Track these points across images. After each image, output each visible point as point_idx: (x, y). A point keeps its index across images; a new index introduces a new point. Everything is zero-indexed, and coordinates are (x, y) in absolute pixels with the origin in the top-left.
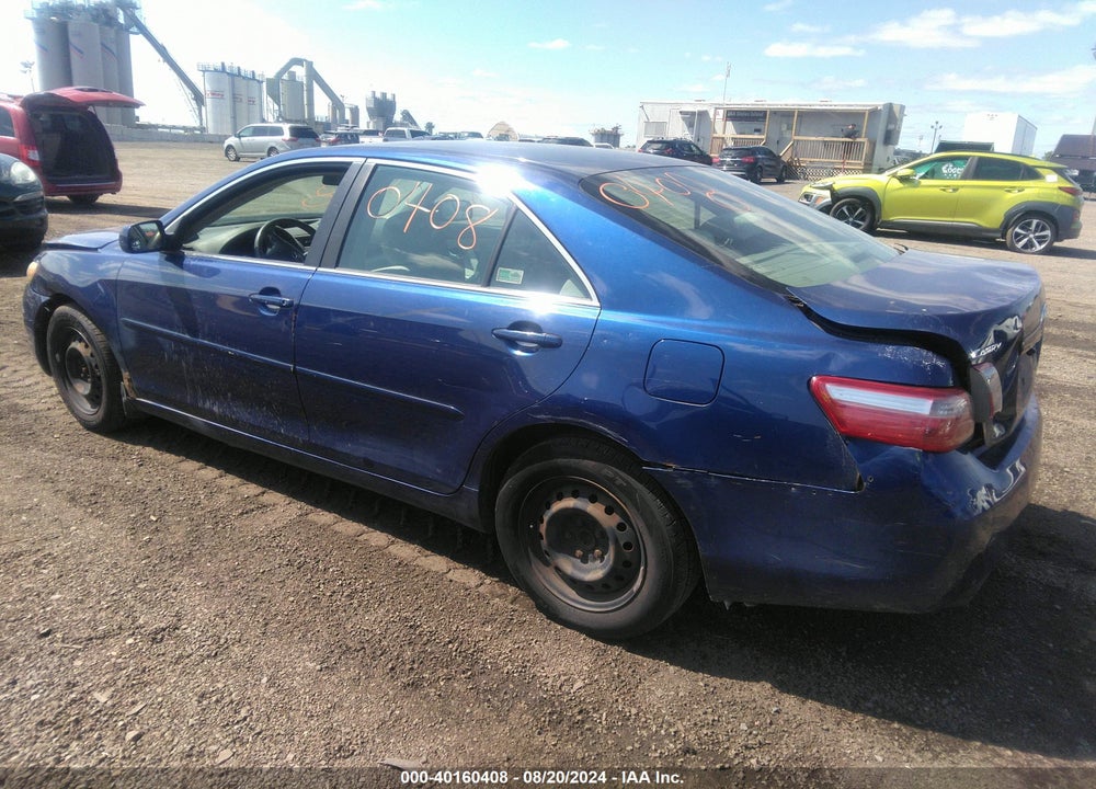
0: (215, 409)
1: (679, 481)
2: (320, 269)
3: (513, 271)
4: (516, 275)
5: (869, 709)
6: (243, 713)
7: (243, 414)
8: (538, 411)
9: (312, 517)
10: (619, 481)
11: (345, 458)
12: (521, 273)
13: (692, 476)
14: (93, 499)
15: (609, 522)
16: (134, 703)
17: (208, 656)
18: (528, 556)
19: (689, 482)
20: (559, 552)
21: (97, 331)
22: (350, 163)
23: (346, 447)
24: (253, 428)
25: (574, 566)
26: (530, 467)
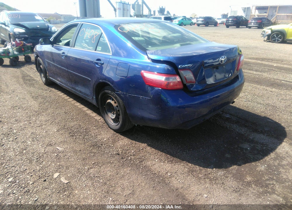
0: (59, 80)
1: (121, 95)
2: (71, 48)
3: (100, 47)
4: (100, 48)
5: (165, 152)
6: (38, 136)
7: (63, 81)
8: (100, 79)
9: (75, 104)
10: (114, 96)
11: (77, 90)
12: (101, 48)
13: (123, 94)
14: (36, 97)
15: (115, 105)
16: (20, 133)
17: (38, 127)
18: (104, 113)
19: (123, 96)
20: (109, 112)
21: (43, 63)
22: (78, 23)
23: (77, 88)
24: (65, 84)
25: (112, 115)
26: (102, 92)
